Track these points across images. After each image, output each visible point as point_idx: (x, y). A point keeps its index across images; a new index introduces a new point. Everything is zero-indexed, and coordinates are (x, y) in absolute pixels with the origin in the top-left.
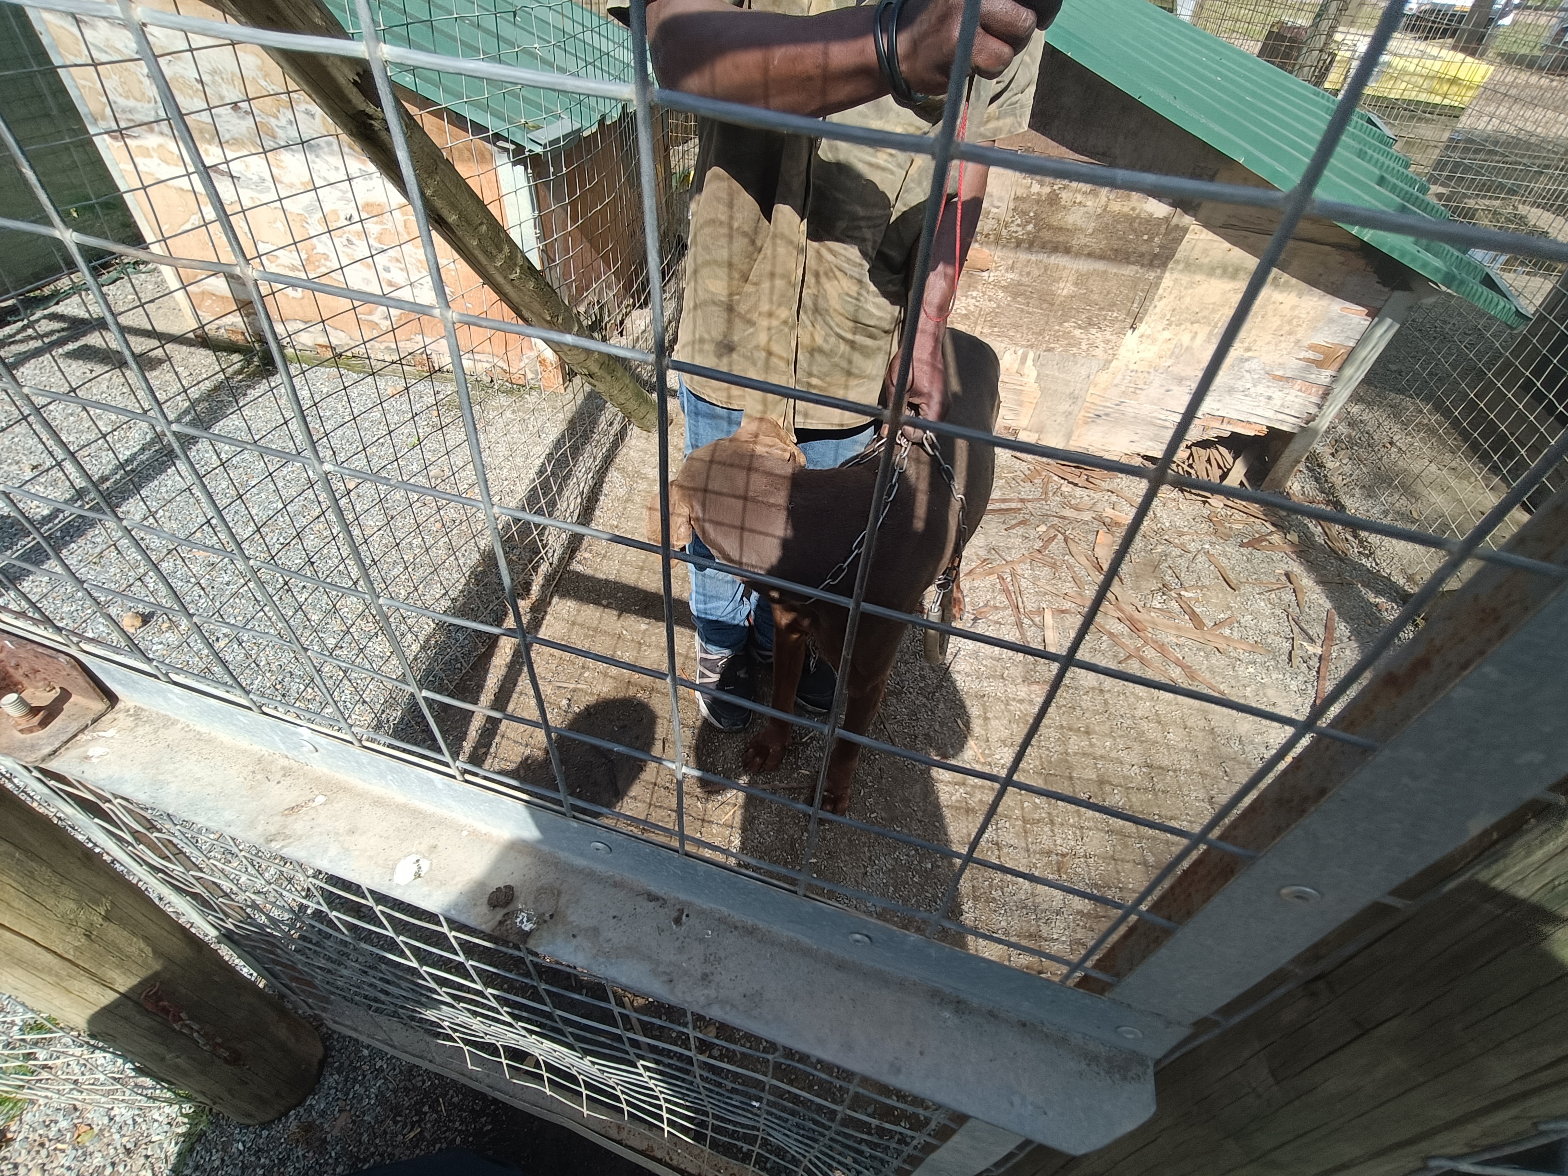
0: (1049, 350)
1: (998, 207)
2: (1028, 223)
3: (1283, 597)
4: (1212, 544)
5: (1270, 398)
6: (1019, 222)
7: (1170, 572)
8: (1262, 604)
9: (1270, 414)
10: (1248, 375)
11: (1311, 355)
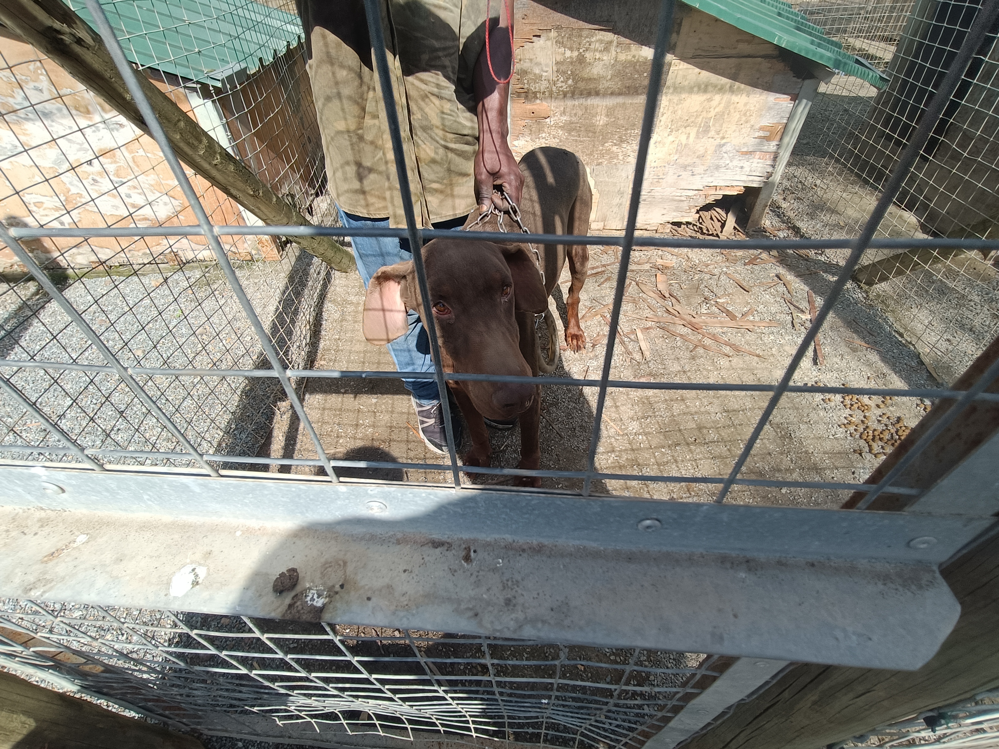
0: (599, 164)
1: (547, 72)
2: (568, 79)
3: (779, 290)
4: (727, 267)
5: (742, 167)
6: (562, 79)
7: (706, 289)
8: (768, 296)
9: (744, 178)
10: (725, 155)
11: (761, 134)
